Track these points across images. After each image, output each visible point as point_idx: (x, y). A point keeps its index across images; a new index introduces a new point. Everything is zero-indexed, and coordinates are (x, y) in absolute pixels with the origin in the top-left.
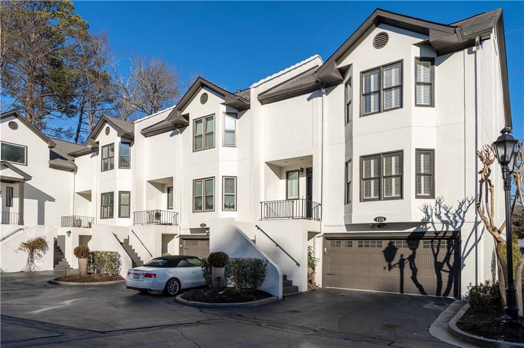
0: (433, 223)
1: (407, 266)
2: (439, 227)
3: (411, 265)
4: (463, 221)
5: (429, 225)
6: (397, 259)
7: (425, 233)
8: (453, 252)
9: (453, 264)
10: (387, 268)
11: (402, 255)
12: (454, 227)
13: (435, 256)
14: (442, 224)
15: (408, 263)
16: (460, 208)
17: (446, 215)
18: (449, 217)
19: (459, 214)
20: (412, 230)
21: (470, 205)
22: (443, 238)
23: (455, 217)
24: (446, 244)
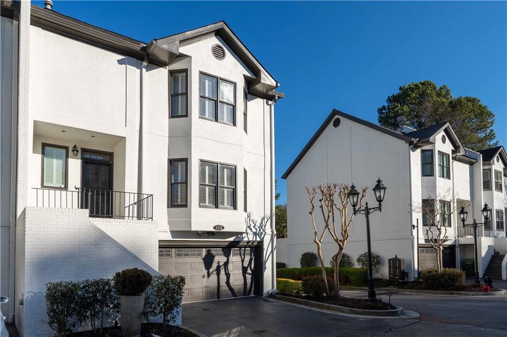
0: (247, 234)
1: (222, 272)
2: (251, 237)
3: (225, 271)
4: (265, 233)
5: (244, 235)
6: (214, 266)
7: (240, 242)
8: (253, 258)
9: (254, 268)
10: (206, 276)
11: (219, 263)
12: (260, 237)
13: (243, 261)
14: (252, 235)
15: (223, 269)
16: (262, 223)
17: (254, 227)
18: (256, 229)
19: (262, 227)
20: (232, 239)
21: (268, 220)
22: (250, 247)
23: (260, 229)
24: (249, 252)
